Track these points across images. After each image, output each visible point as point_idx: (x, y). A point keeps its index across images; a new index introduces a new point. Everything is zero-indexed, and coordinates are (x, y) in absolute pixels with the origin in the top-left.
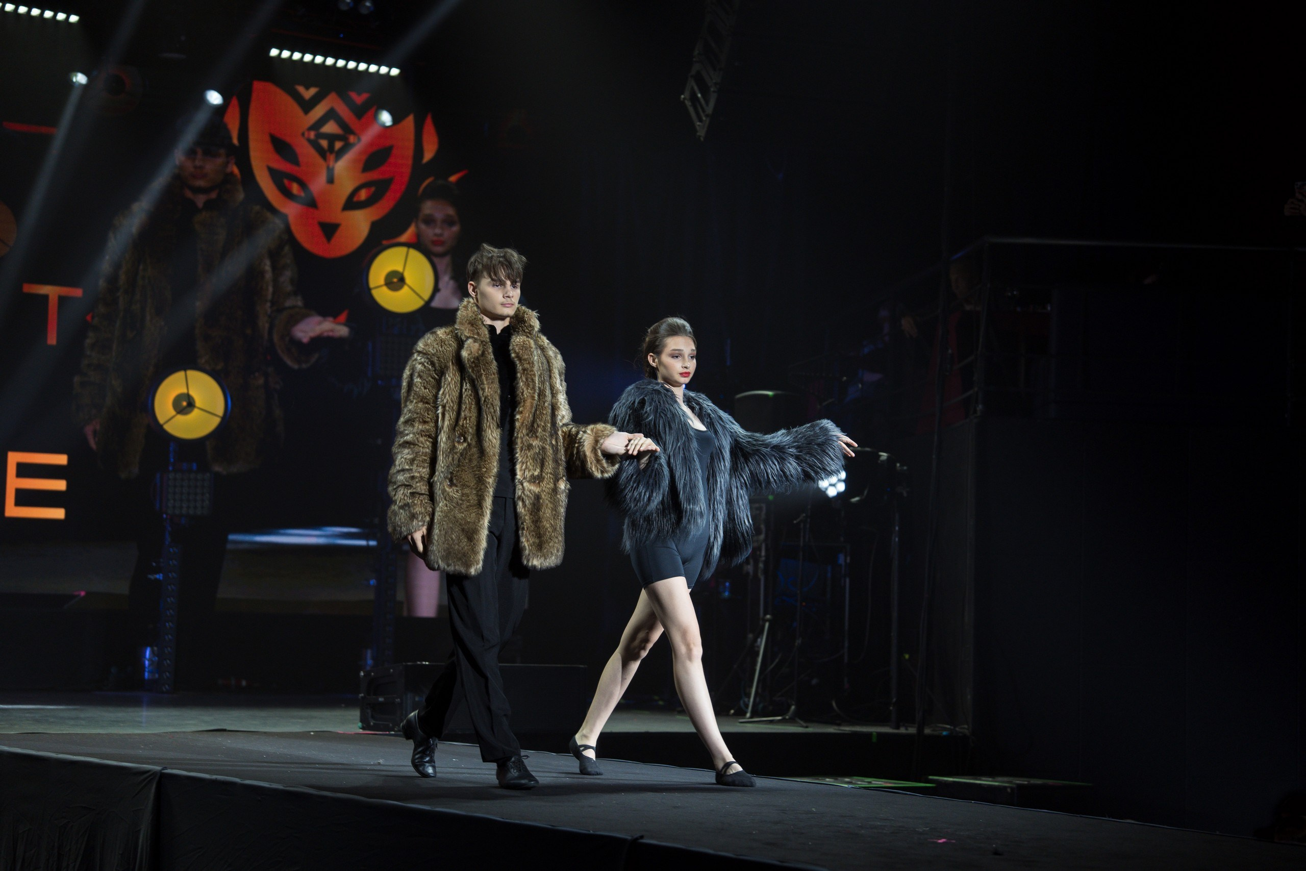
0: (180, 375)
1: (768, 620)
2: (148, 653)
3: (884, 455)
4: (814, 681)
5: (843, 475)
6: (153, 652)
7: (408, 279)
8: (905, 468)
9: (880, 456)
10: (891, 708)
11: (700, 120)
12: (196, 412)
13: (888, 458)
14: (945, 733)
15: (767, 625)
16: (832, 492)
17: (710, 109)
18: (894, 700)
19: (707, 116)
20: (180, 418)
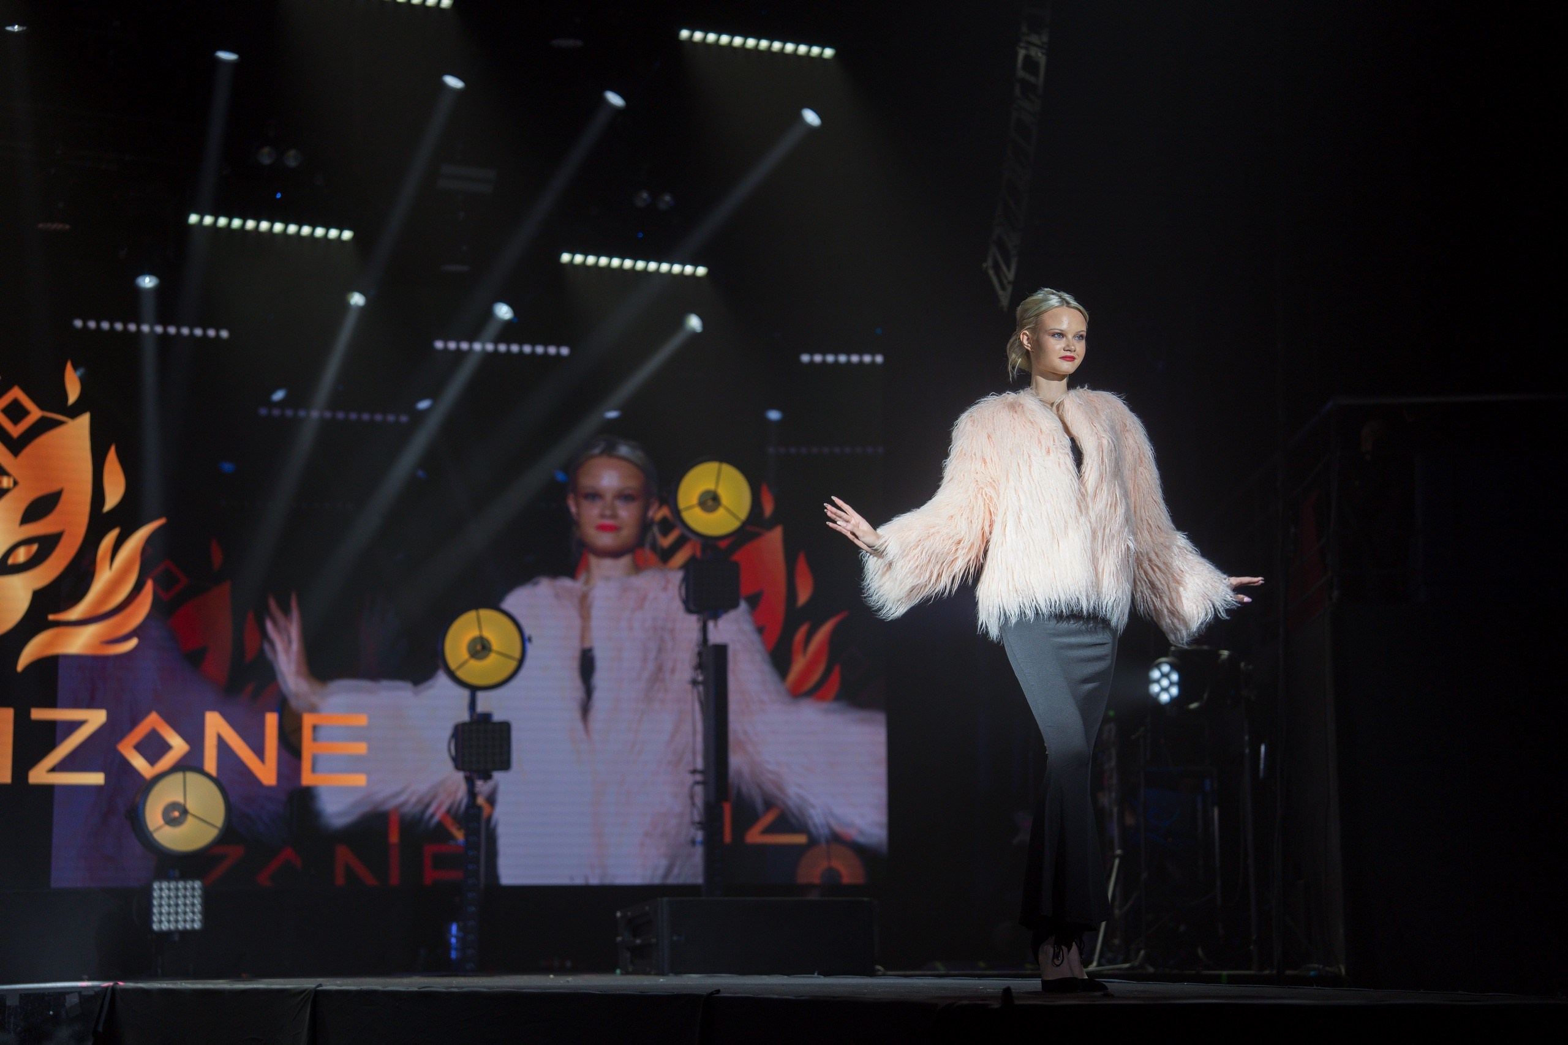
0: (471, 615)
1: (1118, 856)
2: (454, 929)
3: (1225, 653)
4: (1182, 928)
5: (1175, 677)
6: (459, 929)
7: (725, 499)
8: (1251, 667)
9: (1221, 655)
10: (1252, 947)
11: (1003, 288)
12: (493, 657)
13: (1230, 657)
14: (1312, 973)
15: (1117, 862)
16: (1165, 698)
17: (1011, 276)
18: (1254, 937)
19: (1009, 283)
20: (474, 663)
